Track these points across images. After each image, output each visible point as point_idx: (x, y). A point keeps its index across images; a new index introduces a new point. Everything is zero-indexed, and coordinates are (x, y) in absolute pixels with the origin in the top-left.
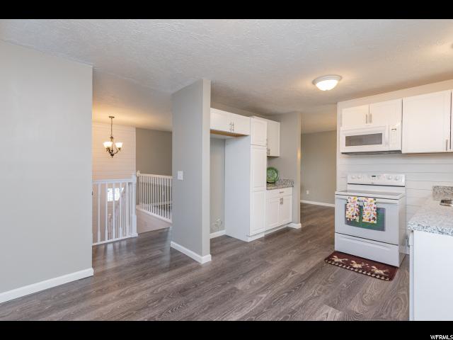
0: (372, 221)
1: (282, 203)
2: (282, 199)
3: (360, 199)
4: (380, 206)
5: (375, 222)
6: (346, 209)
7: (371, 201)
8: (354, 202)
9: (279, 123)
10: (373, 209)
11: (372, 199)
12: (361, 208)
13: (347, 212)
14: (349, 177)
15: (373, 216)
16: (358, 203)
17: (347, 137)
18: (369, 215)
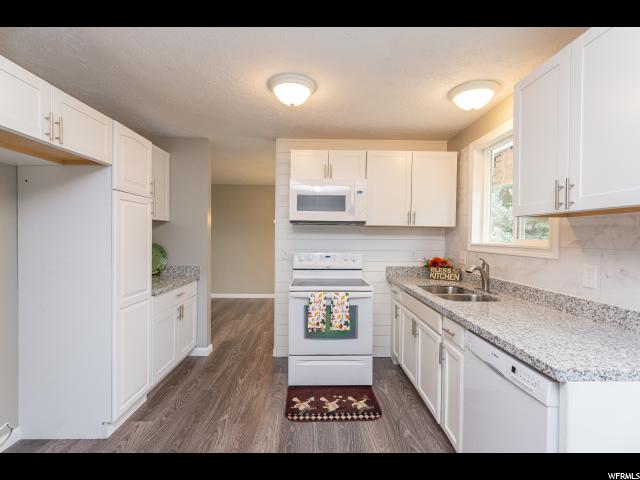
0: (344, 328)
1: (181, 316)
2: (181, 309)
3: (328, 295)
4: (353, 303)
5: (348, 329)
6: (307, 313)
7: (343, 297)
8: (320, 301)
9: (167, 155)
10: (345, 309)
11: (343, 294)
12: (329, 309)
13: (310, 319)
14: (296, 259)
15: (345, 319)
16: (325, 302)
17: (299, 197)
18: (340, 318)
